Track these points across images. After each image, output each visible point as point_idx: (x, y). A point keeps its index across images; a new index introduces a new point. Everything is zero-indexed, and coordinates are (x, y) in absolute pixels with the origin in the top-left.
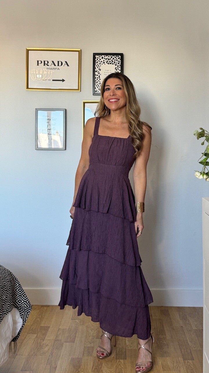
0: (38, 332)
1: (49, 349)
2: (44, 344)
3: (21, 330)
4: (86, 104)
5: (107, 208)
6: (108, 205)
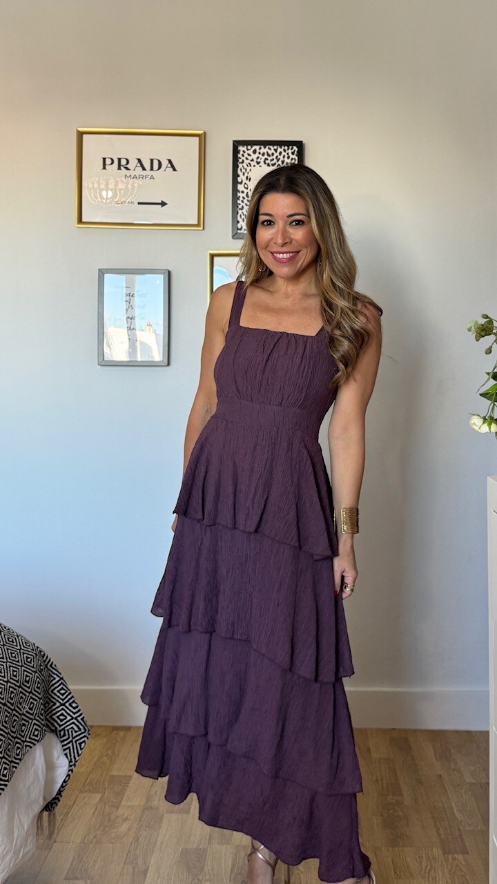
0: (105, 790)
1: (129, 829)
2: (117, 817)
3: (64, 784)
4: (216, 259)
5: (256, 519)
6: (260, 512)
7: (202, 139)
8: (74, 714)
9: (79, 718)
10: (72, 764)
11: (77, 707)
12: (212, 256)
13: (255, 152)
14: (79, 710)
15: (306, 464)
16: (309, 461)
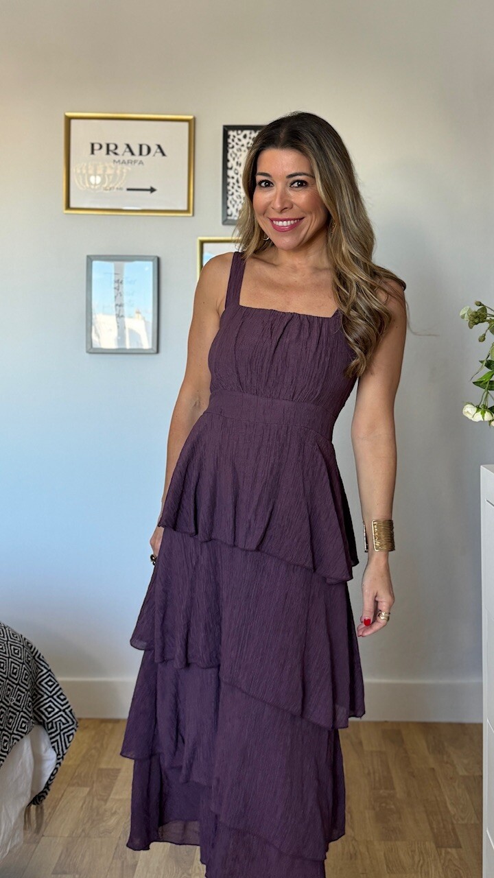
0: (93, 782)
1: (118, 823)
2: (106, 811)
3: (52, 778)
4: (206, 245)
5: (259, 533)
6: (264, 525)
7: (192, 124)
8: (62, 706)
9: (67, 711)
10: (60, 757)
11: (65, 699)
12: (202, 243)
13: (245, 136)
14: (67, 703)
15: (320, 469)
16: (324, 467)
